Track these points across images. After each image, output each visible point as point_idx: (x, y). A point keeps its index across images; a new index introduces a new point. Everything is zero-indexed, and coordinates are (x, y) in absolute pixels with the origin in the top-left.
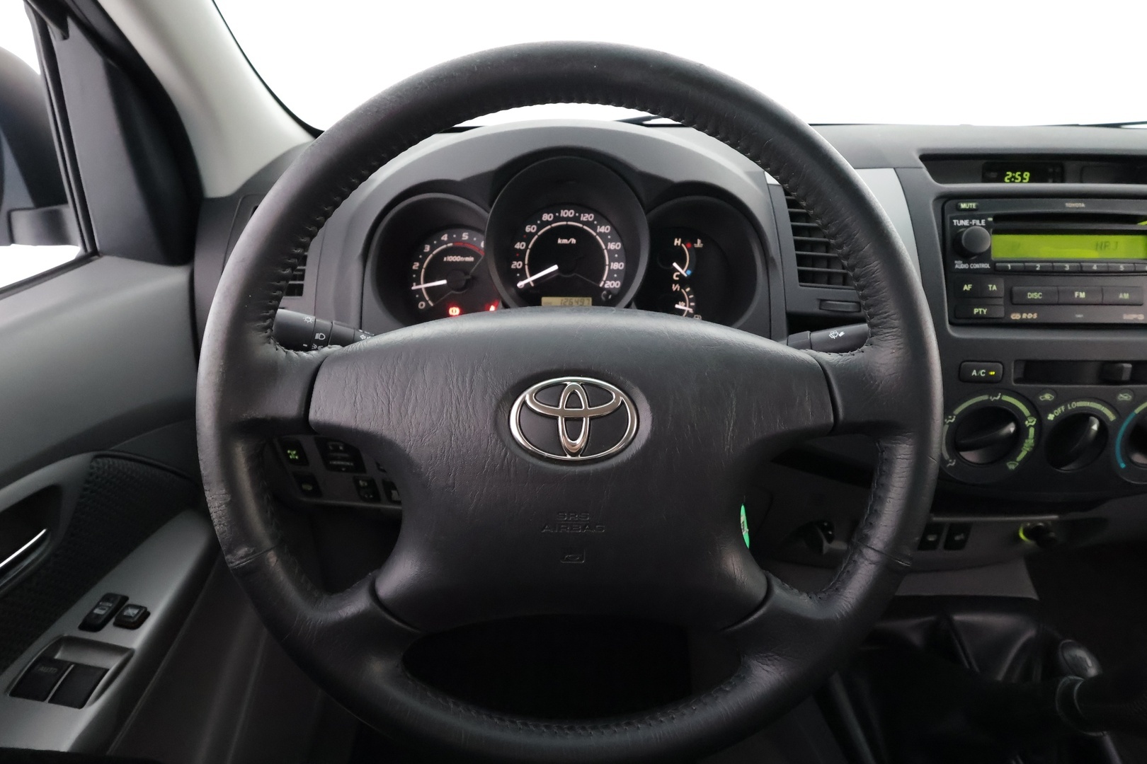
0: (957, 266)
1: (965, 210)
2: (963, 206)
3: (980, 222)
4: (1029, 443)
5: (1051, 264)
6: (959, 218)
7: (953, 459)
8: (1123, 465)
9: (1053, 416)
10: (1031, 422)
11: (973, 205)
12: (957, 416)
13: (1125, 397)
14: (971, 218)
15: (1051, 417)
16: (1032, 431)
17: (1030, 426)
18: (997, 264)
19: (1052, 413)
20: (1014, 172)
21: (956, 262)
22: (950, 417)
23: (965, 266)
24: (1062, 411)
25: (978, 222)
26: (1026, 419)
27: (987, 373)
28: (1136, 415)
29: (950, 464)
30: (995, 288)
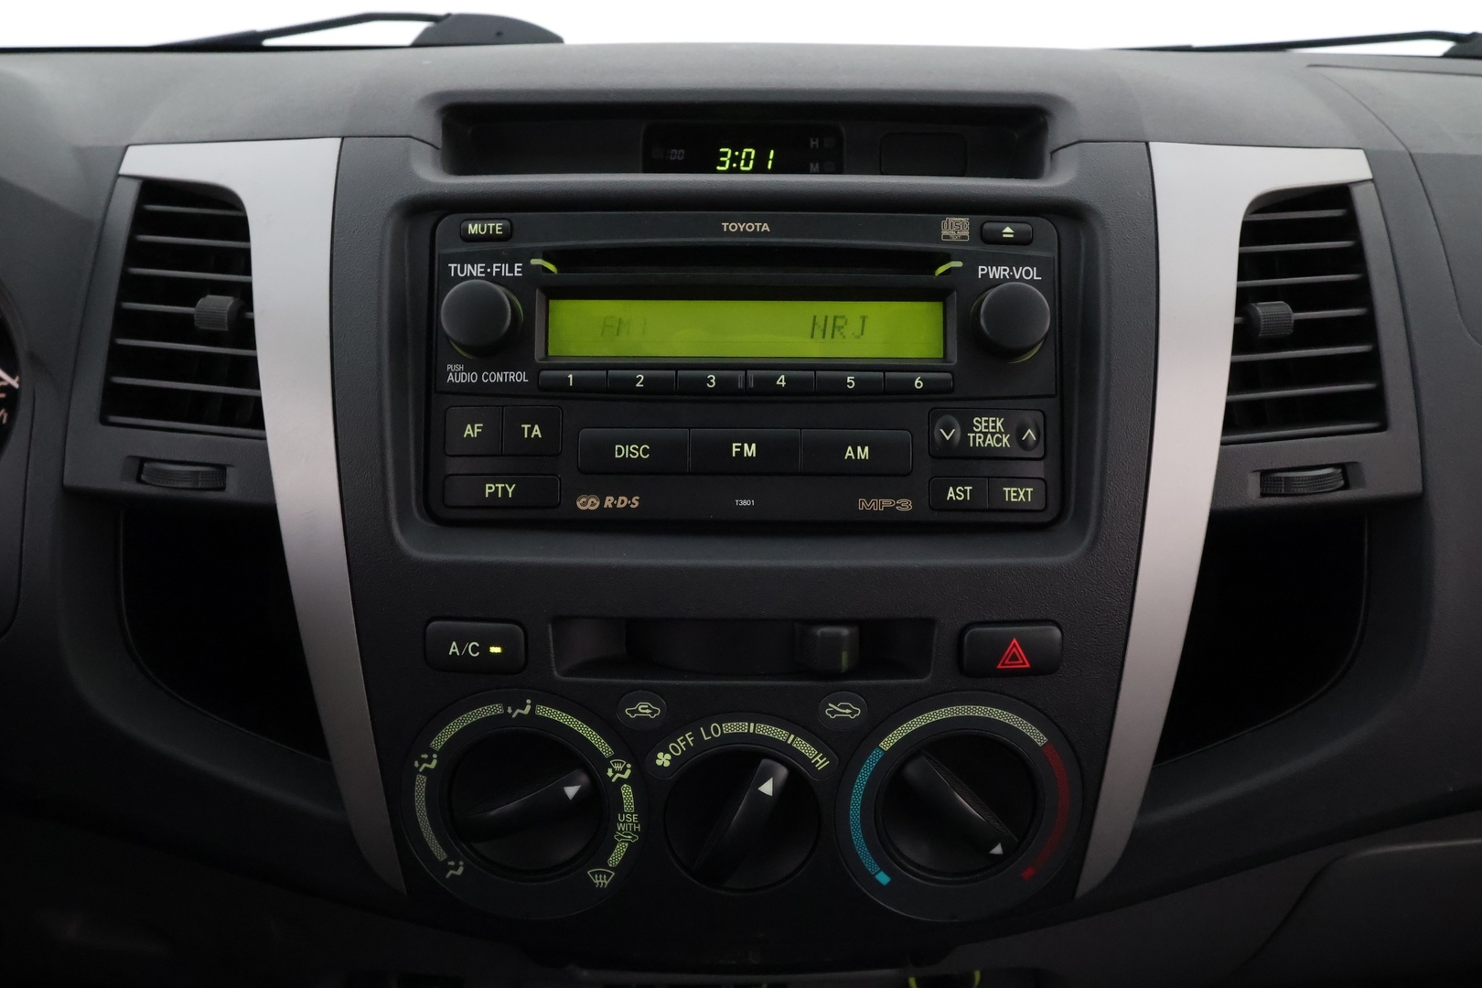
0: (450, 378)
1: (476, 238)
2: (473, 229)
3: (511, 270)
4: (628, 824)
5: (673, 373)
6: (463, 259)
7: (457, 859)
8: (883, 878)
9: (668, 756)
10: (620, 771)
11: (497, 227)
12: (441, 753)
13: (842, 710)
14: (488, 259)
15: (663, 760)
16: (627, 791)
17: (621, 781)
18: (544, 373)
19: (666, 751)
20: (737, 147)
21: (449, 367)
22: (425, 756)
23: (471, 378)
24: (687, 745)
25: (505, 267)
26: (606, 763)
27: (484, 649)
28: (887, 754)
29: (451, 872)
30: (537, 431)
